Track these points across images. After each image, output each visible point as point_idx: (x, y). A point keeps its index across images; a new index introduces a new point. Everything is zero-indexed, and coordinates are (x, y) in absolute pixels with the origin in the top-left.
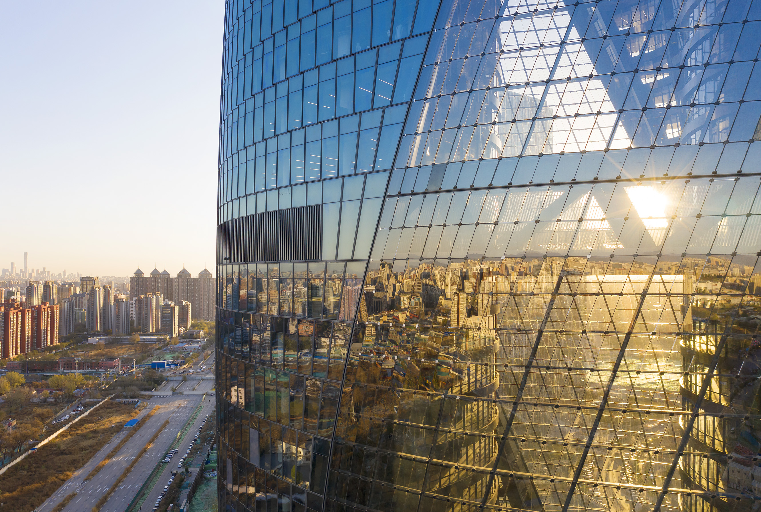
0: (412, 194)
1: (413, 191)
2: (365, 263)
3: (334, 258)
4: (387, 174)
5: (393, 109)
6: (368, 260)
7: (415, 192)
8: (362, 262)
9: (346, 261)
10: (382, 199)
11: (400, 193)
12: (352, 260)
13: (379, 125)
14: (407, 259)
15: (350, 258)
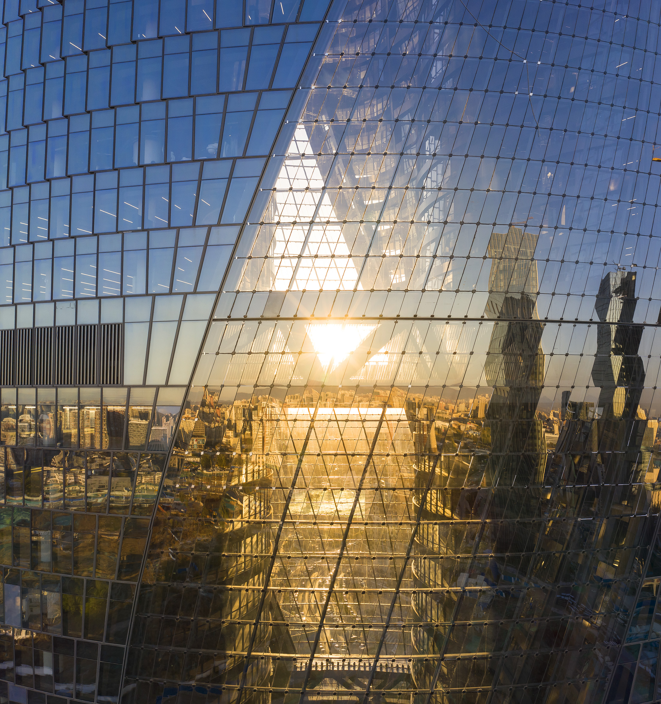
0: (245, 319)
1: (245, 316)
2: (184, 389)
3: (141, 383)
4: (214, 296)
5: (222, 229)
6: (189, 386)
7: (249, 317)
8: (180, 389)
9: (158, 387)
10: (206, 323)
11: (229, 317)
12: (167, 385)
13: (203, 244)
14: (239, 386)
15: (164, 383)
